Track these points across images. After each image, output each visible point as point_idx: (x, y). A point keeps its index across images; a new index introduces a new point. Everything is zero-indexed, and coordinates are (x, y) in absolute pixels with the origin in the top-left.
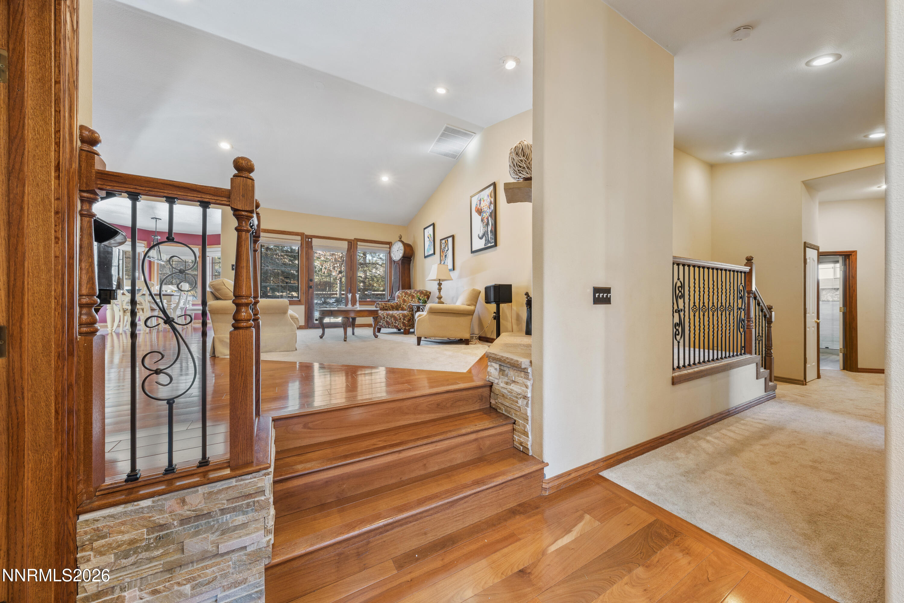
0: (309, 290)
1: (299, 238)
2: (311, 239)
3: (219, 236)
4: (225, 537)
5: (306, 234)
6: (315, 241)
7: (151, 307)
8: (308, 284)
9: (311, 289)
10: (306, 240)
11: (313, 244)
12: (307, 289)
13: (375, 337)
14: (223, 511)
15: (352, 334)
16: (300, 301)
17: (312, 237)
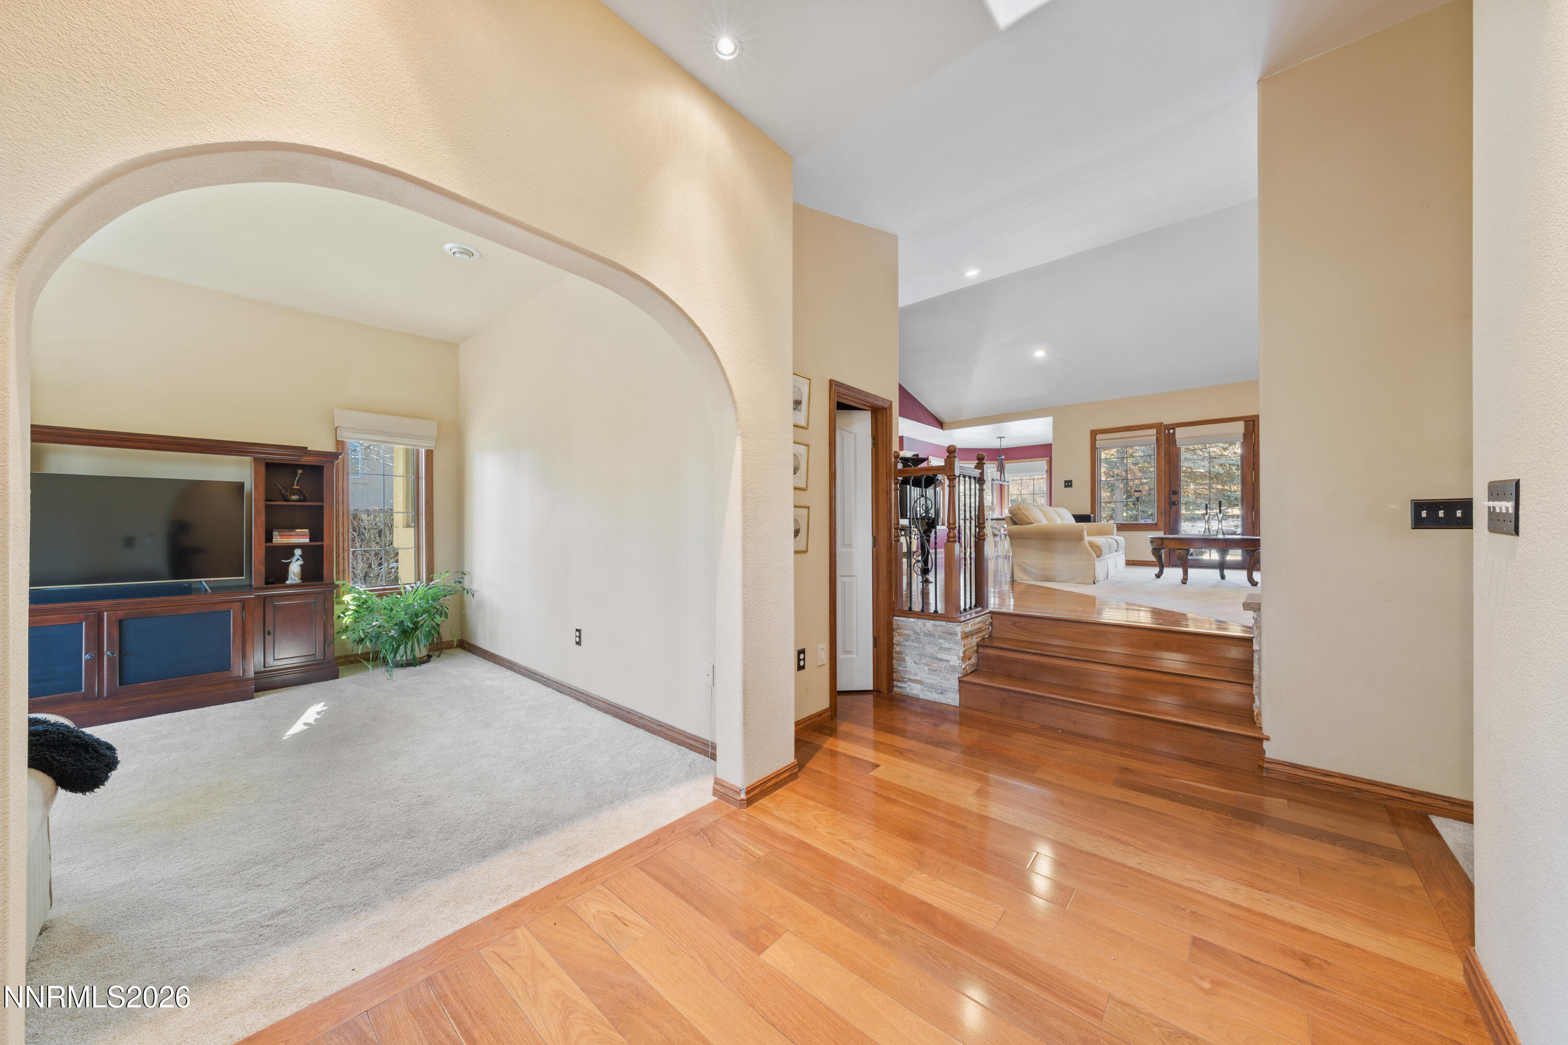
0: (1170, 508)
1: (1154, 431)
2: (1174, 429)
3: (1051, 444)
4: (941, 651)
5: (1165, 423)
6: (1180, 433)
7: (993, 532)
8: (1170, 498)
9: (1173, 507)
10: (1165, 432)
11: (1177, 437)
12: (1168, 506)
13: (1252, 585)
14: (940, 637)
15: (1220, 578)
16: (1156, 524)
17: (1174, 426)
